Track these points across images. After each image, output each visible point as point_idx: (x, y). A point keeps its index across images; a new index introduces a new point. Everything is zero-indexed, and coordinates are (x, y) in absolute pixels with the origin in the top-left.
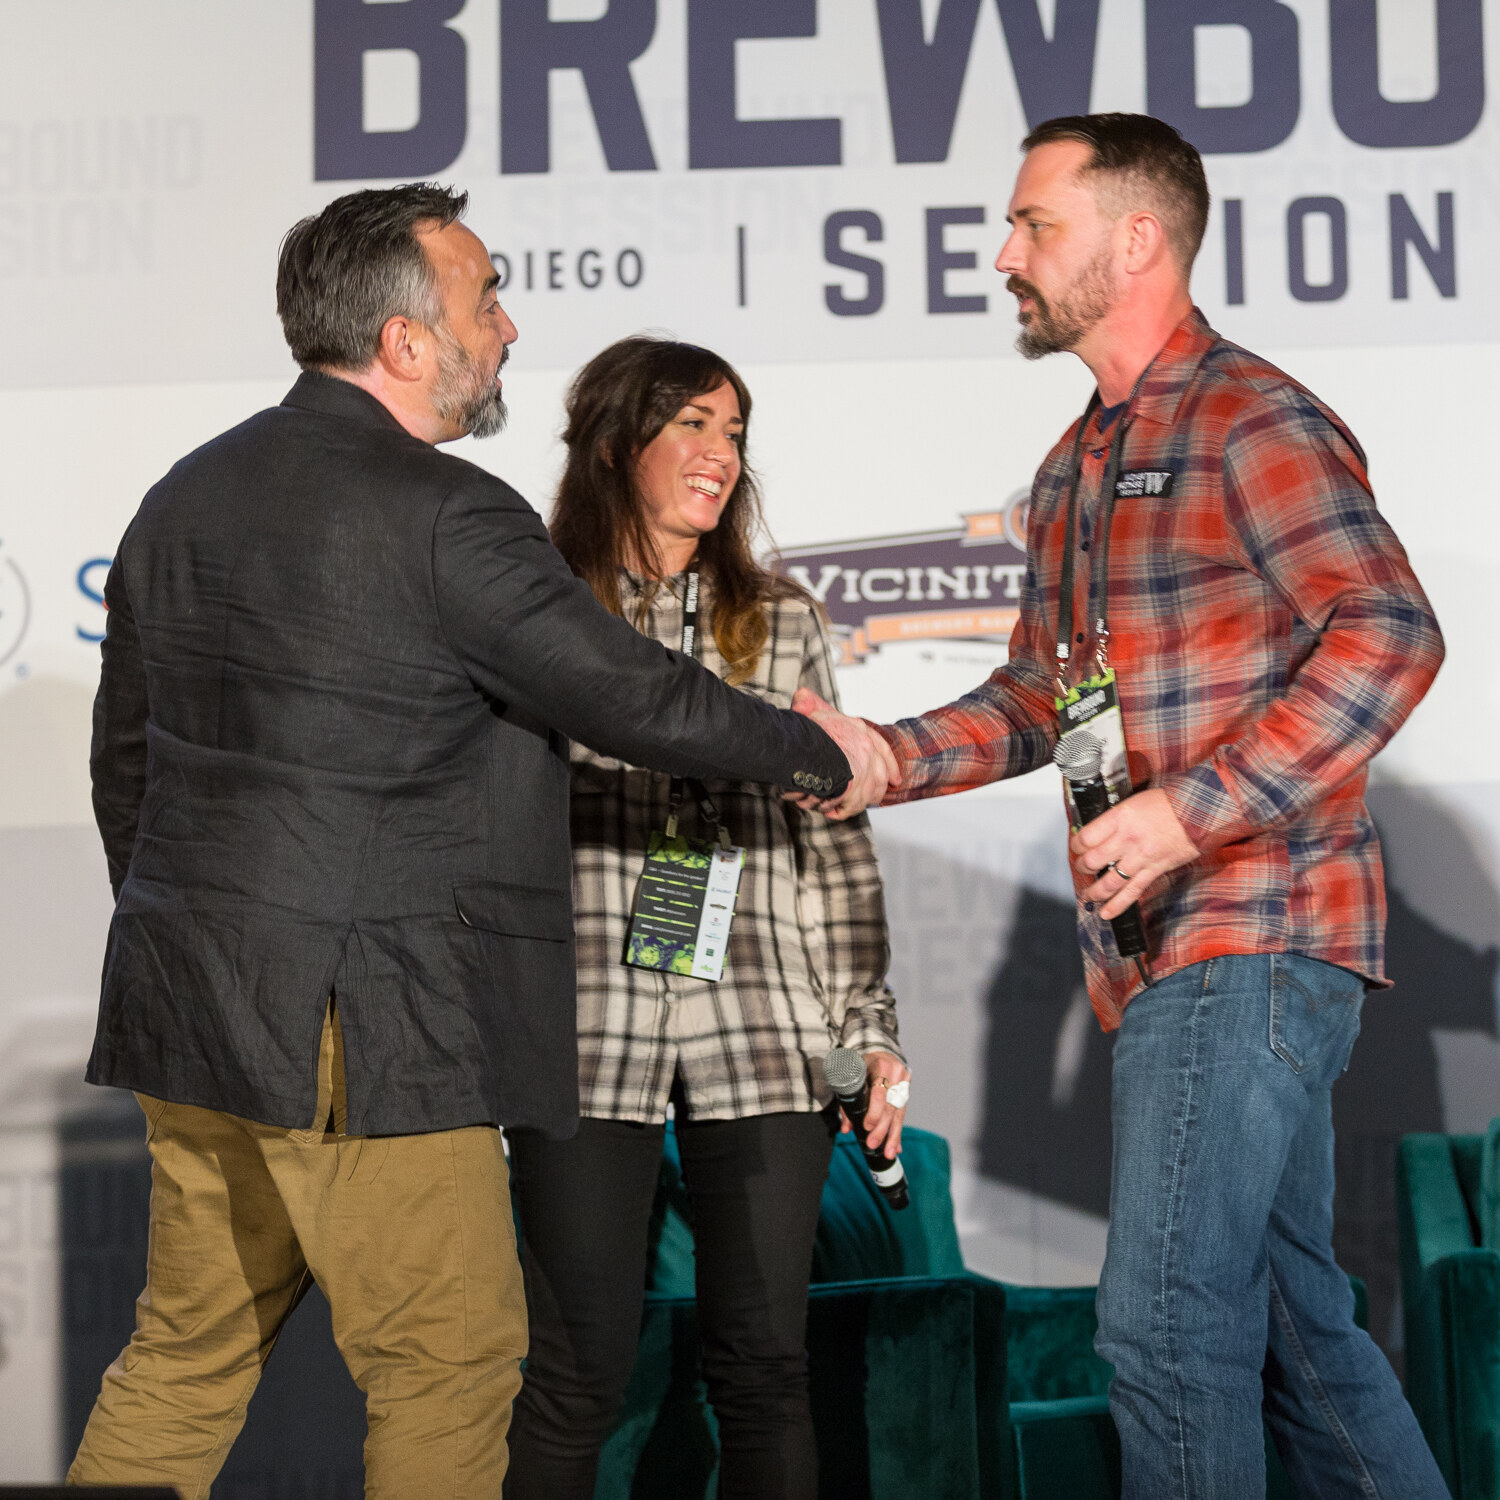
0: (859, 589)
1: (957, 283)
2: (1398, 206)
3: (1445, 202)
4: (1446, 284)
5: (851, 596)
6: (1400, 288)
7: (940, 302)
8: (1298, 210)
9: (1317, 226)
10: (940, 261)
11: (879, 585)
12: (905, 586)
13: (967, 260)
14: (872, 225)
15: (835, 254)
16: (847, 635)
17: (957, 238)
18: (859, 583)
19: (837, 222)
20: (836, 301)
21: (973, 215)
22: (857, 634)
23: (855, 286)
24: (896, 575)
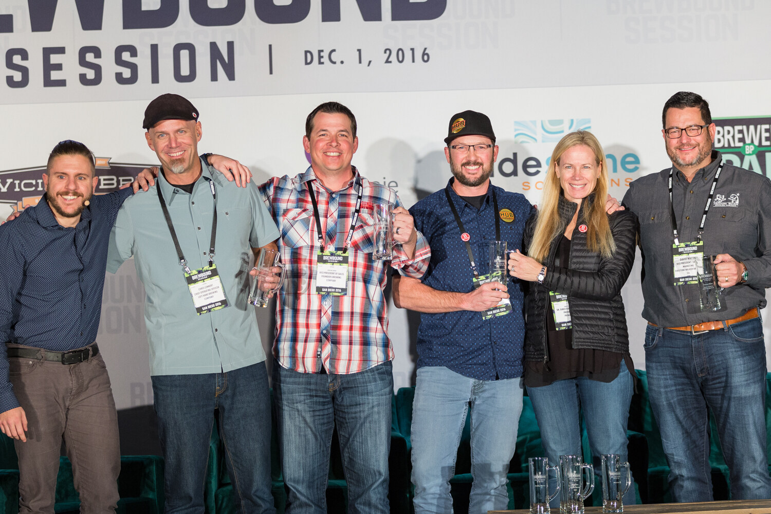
0: (20, 187)
1: (55, 75)
2: (213, 46)
3: (231, 45)
4: (231, 76)
5: (17, 189)
6: (214, 77)
7: (48, 82)
8: (178, 48)
9: (184, 54)
10: (48, 67)
11: (26, 185)
12: (37, 185)
13: (59, 67)
14: (24, 54)
15: (10, 65)
16: (16, 204)
17: (55, 59)
18: (20, 185)
19: (10, 53)
20: (10, 82)
21: (61, 50)
22: (19, 203)
23: (18, 76)
24: (34, 182)
